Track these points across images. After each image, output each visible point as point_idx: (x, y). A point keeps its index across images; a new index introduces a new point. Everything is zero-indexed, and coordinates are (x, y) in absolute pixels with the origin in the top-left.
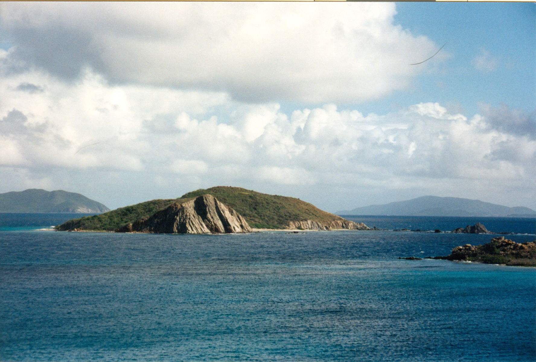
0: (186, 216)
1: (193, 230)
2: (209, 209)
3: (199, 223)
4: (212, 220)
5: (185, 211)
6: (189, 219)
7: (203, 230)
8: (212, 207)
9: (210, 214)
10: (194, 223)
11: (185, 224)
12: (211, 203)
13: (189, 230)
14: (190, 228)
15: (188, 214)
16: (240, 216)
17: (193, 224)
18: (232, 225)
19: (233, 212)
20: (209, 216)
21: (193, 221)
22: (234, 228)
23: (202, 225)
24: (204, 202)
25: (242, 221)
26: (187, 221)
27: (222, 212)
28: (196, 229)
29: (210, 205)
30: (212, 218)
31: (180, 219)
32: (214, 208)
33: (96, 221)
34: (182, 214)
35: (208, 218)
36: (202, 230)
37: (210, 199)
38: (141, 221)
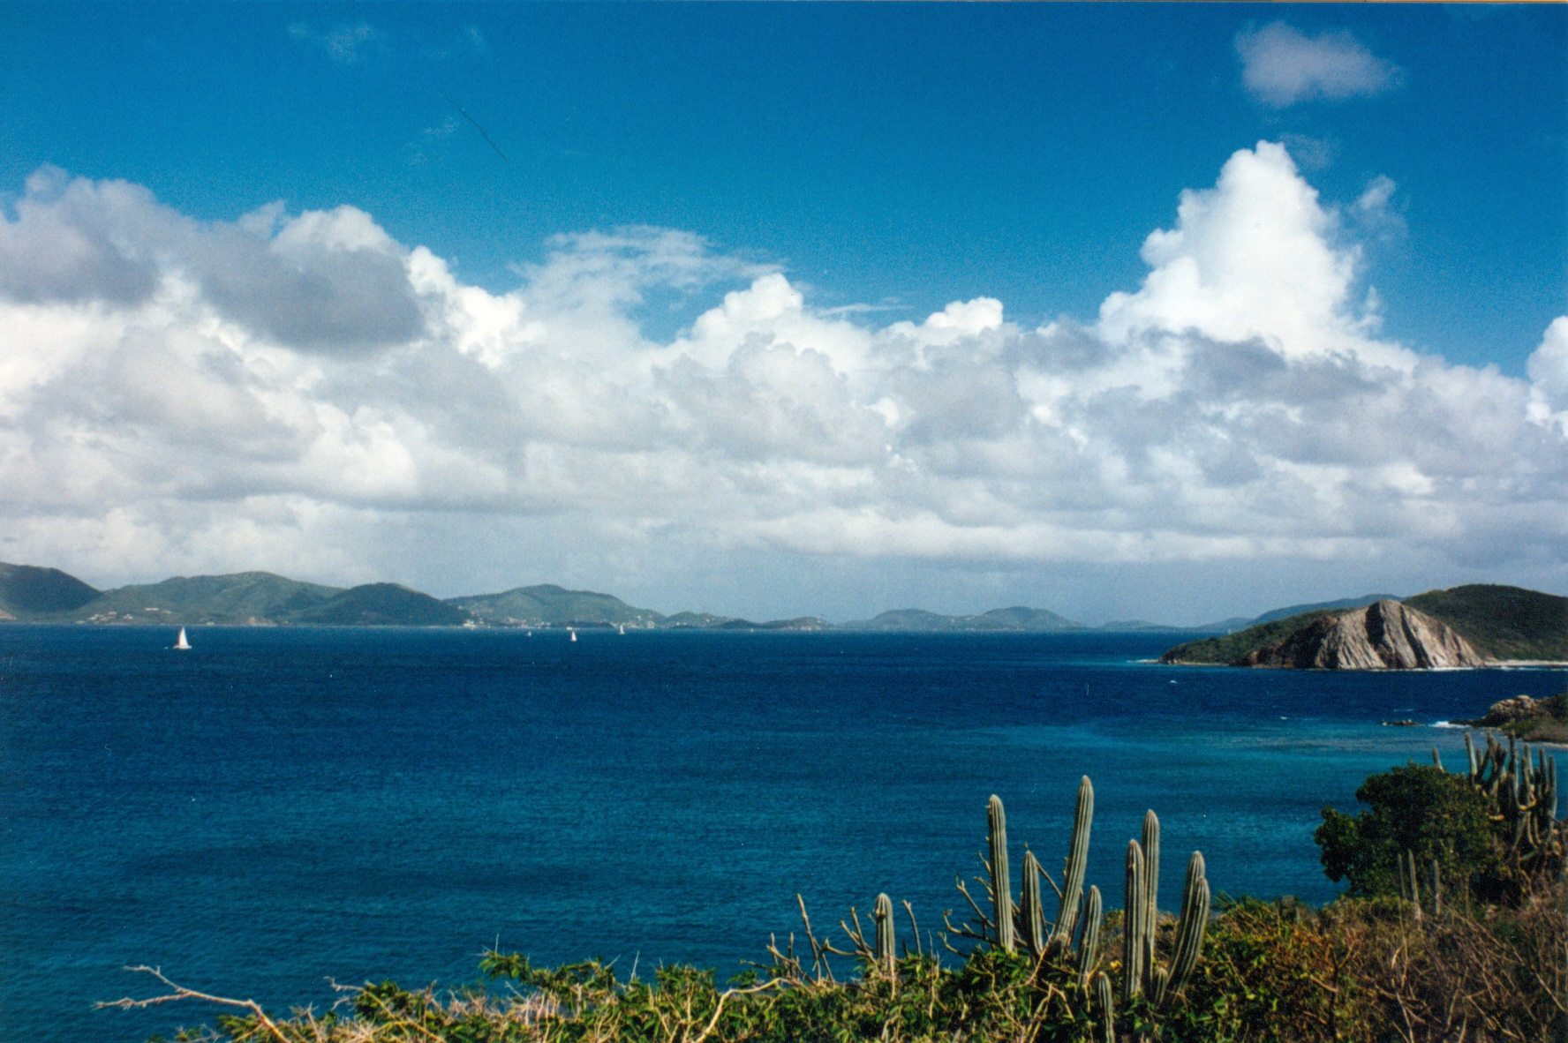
0: (1340, 638)
1: (1349, 663)
2: (1388, 626)
3: (1362, 652)
4: (1392, 645)
5: (1338, 629)
6: (1345, 643)
7: (1369, 663)
8: (1395, 622)
9: (1390, 634)
10: (1352, 651)
11: (1337, 650)
12: (1393, 615)
13: (1342, 664)
14: (1343, 660)
15: (1343, 635)
16: (1459, 638)
17: (1350, 652)
18: (1430, 654)
19: (1444, 631)
20: (1387, 638)
21: (1351, 647)
22: (1435, 659)
23: (1368, 654)
24: (1379, 613)
25: (1462, 647)
26: (1340, 648)
27: (1412, 631)
28: (1357, 662)
29: (1391, 617)
30: (1394, 641)
31: (1329, 642)
32: (1399, 624)
33: (1211, 648)
34: (1333, 635)
35: (1385, 641)
36: (1366, 662)
37: (1392, 610)
38: (1271, 647)
